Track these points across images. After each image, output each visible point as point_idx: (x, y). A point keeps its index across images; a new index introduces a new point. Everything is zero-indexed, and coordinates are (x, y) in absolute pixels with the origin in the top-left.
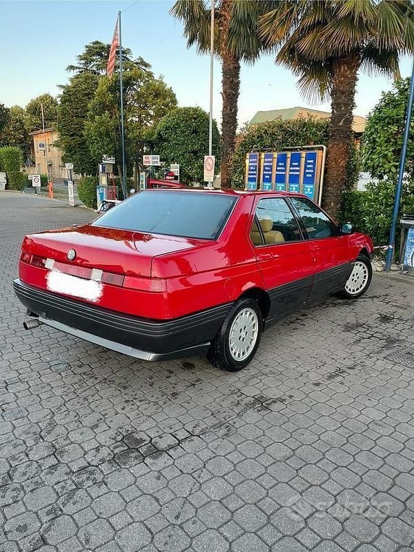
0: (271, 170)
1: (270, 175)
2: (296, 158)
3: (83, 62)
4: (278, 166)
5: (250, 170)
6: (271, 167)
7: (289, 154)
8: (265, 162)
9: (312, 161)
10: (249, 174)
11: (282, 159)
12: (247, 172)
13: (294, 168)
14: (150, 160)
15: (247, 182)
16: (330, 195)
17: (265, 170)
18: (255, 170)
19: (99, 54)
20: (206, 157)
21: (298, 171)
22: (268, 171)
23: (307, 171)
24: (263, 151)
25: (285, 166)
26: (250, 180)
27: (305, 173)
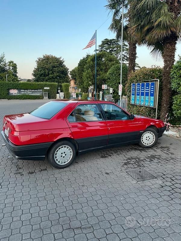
0: (139, 90)
1: (139, 92)
2: (148, 85)
3: (100, 47)
4: (142, 88)
5: (133, 90)
6: (139, 89)
7: (145, 83)
8: (137, 87)
9: (153, 86)
10: (132, 92)
11: (143, 85)
12: (132, 91)
13: (147, 90)
14: (104, 87)
15: (131, 95)
16: (164, 101)
17: (137, 90)
18: (134, 90)
19: (107, 44)
20: (119, 85)
21: (148, 90)
22: (138, 90)
23: (151, 91)
24: (137, 82)
25: (144, 89)
26: (133, 94)
27: (151, 92)
